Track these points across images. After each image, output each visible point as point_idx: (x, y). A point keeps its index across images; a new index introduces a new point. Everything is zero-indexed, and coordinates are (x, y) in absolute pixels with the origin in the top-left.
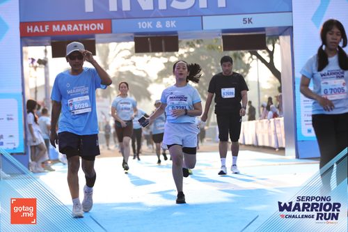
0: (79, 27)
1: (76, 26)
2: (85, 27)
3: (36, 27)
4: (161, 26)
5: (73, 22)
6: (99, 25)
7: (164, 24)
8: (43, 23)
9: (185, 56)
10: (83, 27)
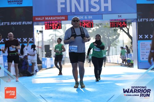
0: (55, 18)
1: (54, 18)
2: (58, 18)
3: (39, 18)
4: (86, 18)
5: (53, 16)
6: (63, 17)
7: (88, 17)
8: (42, 17)
9: (95, 30)
10: (57, 18)
